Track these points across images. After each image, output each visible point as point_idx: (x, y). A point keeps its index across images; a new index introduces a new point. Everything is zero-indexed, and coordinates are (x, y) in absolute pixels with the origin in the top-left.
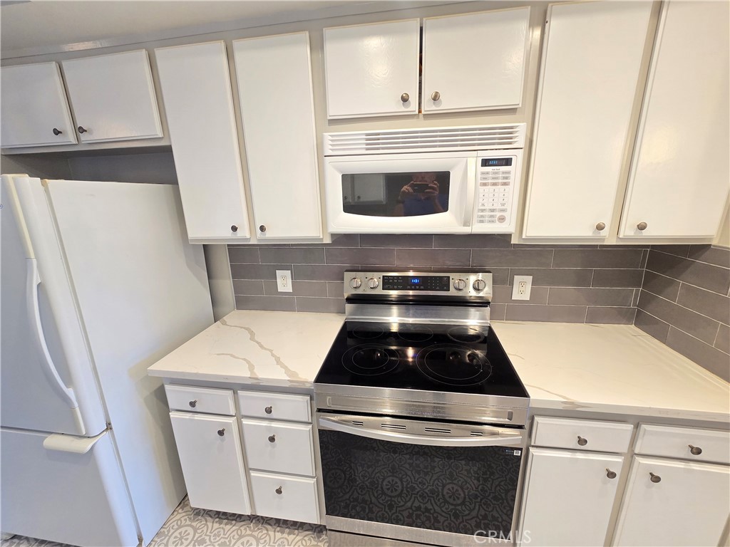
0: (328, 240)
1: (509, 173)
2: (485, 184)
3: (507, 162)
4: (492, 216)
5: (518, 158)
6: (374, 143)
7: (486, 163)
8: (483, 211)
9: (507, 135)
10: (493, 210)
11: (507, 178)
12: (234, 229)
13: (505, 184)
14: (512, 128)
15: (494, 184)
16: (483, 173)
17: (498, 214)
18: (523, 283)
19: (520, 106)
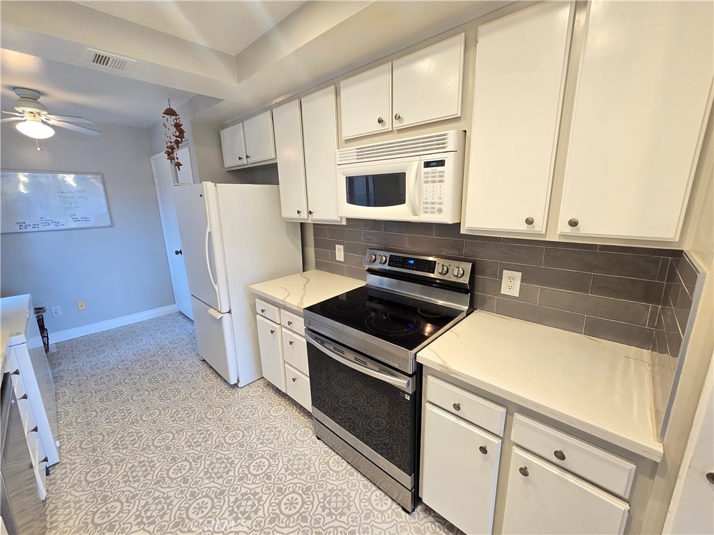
0: (344, 223)
1: (443, 172)
2: (426, 182)
3: (441, 163)
4: (433, 208)
5: (450, 160)
7: (427, 164)
8: (426, 203)
9: (442, 140)
10: (433, 203)
11: (442, 176)
12: (299, 212)
13: (441, 181)
14: (444, 135)
15: (433, 182)
16: (425, 173)
17: (437, 207)
18: (511, 279)
19: (459, 115)
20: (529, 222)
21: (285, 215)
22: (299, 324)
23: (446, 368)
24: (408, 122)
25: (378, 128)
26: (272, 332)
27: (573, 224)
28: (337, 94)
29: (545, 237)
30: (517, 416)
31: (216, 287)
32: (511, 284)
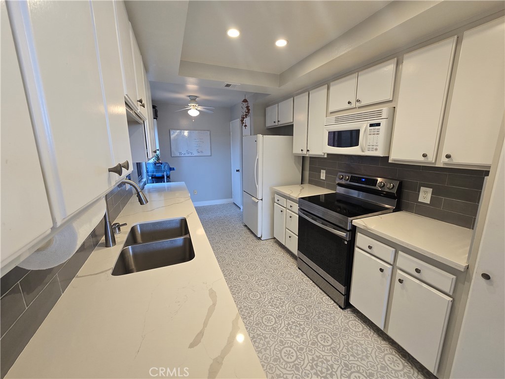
0: (326, 156)
1: (379, 129)
2: (370, 134)
3: (378, 125)
4: (373, 148)
5: (383, 123)
6: (338, 120)
7: (371, 125)
8: (369, 146)
9: (380, 112)
10: (373, 146)
11: (378, 131)
12: (302, 150)
13: (378, 134)
14: (381, 110)
15: (374, 134)
16: (370, 130)
17: (375, 147)
18: (426, 192)
19: (391, 99)
20: (425, 156)
21: (294, 152)
22: (296, 207)
23: (366, 227)
24: (363, 103)
25: (348, 106)
26: (282, 211)
27: (448, 156)
28: (328, 89)
29: (435, 164)
30: (400, 253)
31: (257, 186)
32: (425, 196)
